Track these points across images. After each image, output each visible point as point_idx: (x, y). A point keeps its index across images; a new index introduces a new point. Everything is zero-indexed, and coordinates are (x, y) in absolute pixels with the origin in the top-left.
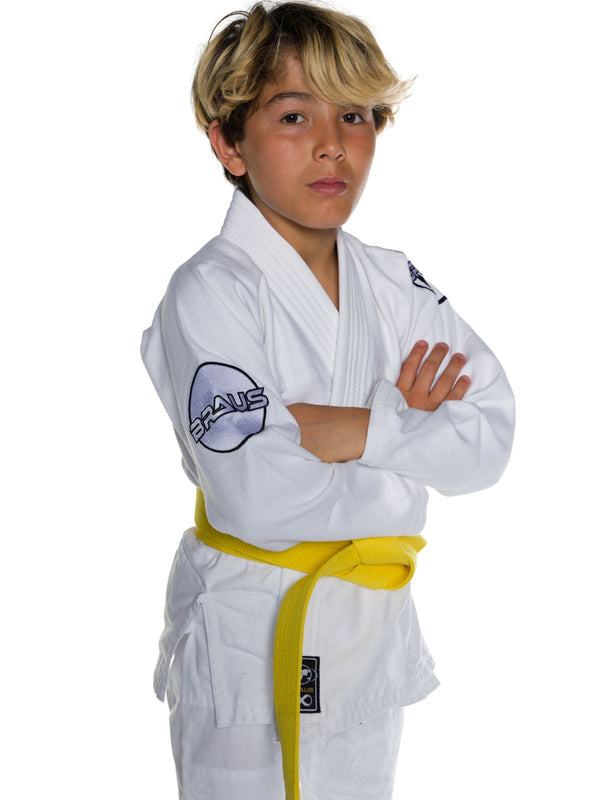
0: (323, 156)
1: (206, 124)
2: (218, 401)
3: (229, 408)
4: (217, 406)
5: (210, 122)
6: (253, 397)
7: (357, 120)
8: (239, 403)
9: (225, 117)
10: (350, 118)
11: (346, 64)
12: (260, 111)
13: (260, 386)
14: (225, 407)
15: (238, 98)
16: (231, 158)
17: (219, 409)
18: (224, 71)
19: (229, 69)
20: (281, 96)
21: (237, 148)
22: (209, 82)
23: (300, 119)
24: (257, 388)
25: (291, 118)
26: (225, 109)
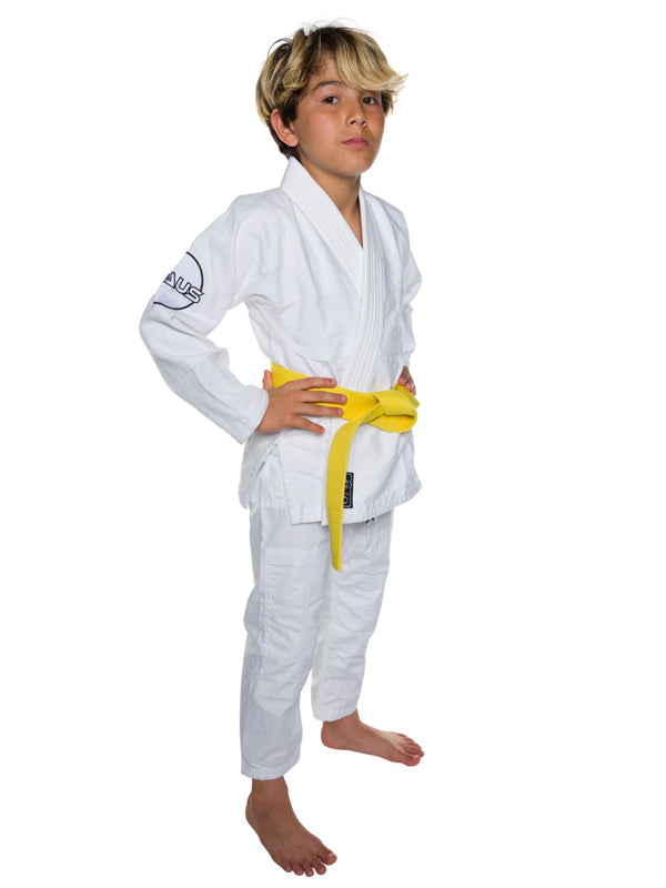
0: (352, 123)
1: (267, 113)
5: (271, 111)
7: (372, 102)
10: (367, 101)
11: (364, 61)
12: (309, 95)
15: (294, 85)
16: (287, 135)
18: (282, 71)
19: (285, 69)
20: (322, 84)
21: (292, 127)
22: (271, 82)
23: (335, 100)
25: (329, 100)
26: (285, 95)
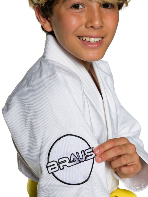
2: (73, 157)
3: (78, 161)
4: (72, 160)
6: (88, 153)
7: (109, 7)
8: (81, 157)
9: (42, 5)
13: (91, 147)
14: (76, 161)
17: (73, 161)
24: (90, 148)
